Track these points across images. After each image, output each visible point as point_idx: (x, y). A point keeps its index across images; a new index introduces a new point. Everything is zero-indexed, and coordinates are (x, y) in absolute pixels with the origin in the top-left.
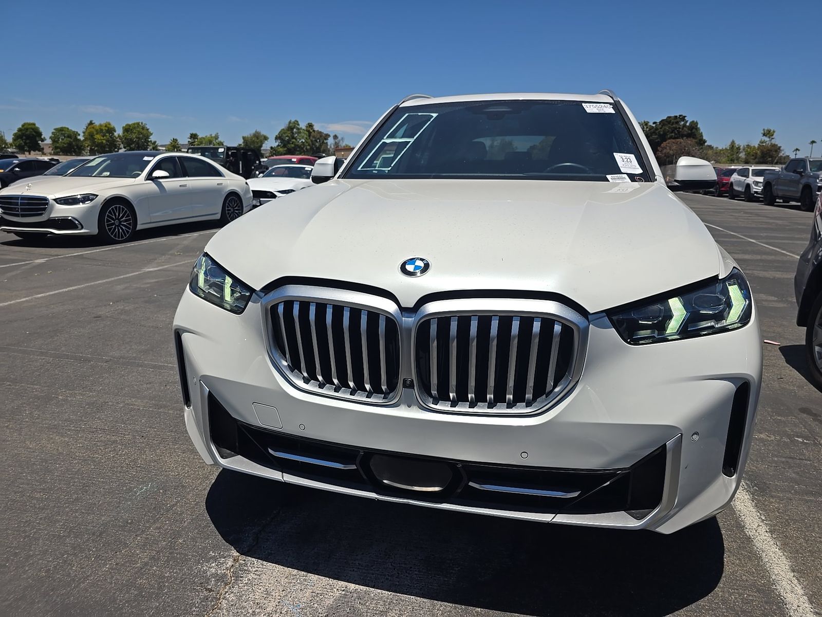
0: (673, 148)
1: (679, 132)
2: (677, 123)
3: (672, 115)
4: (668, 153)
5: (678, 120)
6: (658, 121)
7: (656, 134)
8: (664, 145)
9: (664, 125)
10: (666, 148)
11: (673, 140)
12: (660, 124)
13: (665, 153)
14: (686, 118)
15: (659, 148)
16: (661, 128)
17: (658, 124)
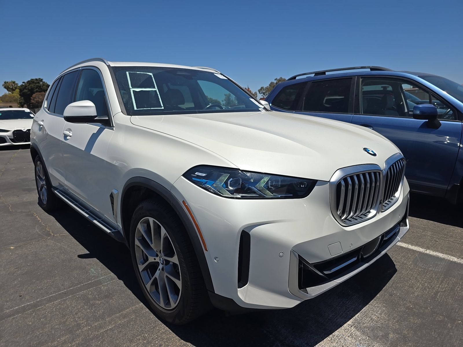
0: (40, 98)
1: (41, 89)
2: (39, 83)
3: (34, 78)
4: (38, 100)
5: (39, 81)
6: (26, 81)
7: (26, 89)
8: (34, 95)
9: (30, 84)
10: (36, 98)
11: (39, 93)
12: (27, 83)
13: (36, 101)
14: (43, 80)
15: (31, 98)
16: (29, 86)
17: (26, 83)
